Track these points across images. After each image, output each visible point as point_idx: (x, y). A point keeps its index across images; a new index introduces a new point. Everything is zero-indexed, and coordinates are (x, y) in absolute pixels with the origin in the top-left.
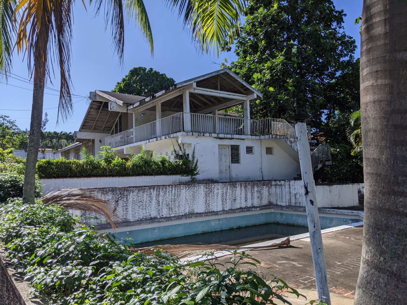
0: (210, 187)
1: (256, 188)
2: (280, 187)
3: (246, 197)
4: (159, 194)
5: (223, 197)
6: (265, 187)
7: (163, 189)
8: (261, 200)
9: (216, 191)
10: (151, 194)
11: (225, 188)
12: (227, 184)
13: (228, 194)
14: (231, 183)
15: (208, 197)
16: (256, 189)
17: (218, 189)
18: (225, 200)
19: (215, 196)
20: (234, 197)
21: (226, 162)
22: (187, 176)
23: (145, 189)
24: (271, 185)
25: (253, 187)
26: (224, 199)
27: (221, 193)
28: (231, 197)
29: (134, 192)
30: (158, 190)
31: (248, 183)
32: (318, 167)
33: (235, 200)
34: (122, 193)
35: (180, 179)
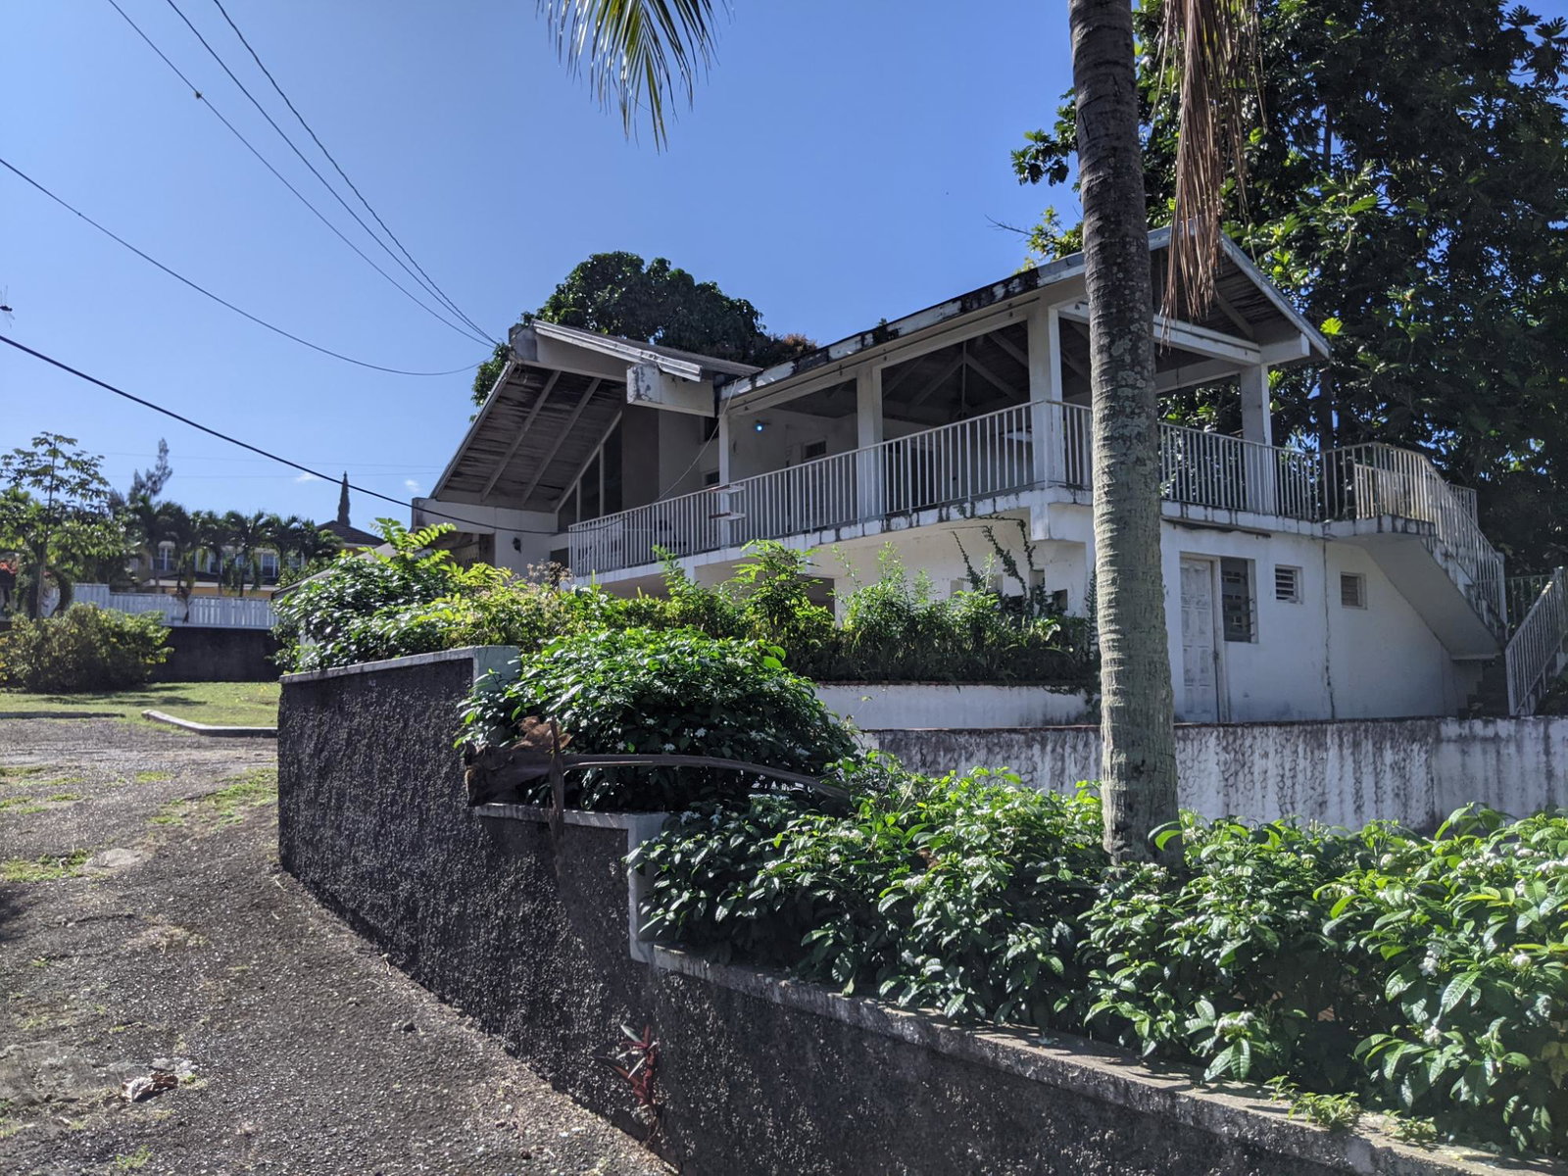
0: (1238, 742)
1: (1390, 752)
2: (1491, 748)
3: (1357, 792)
4: (1063, 770)
5: (1282, 789)
6: (1416, 747)
7: (1074, 748)
8: (1405, 805)
9: (1259, 764)
10: (1035, 769)
11: (1287, 752)
12: (1296, 729)
13: (1300, 777)
14: (1309, 728)
15: (1232, 791)
16: (1389, 756)
17: (1266, 755)
18: (1289, 807)
19: (1258, 785)
20: (1319, 790)
21: (1202, 632)
22: (1071, 692)
23: (1010, 746)
24: (1439, 740)
25: (1381, 749)
26: (1288, 800)
27: (1275, 772)
28: (1311, 792)
29: (972, 755)
30: (1059, 750)
31: (1363, 728)
32: (1555, 665)
33: (1322, 804)
34: (929, 758)
35: (1046, 705)
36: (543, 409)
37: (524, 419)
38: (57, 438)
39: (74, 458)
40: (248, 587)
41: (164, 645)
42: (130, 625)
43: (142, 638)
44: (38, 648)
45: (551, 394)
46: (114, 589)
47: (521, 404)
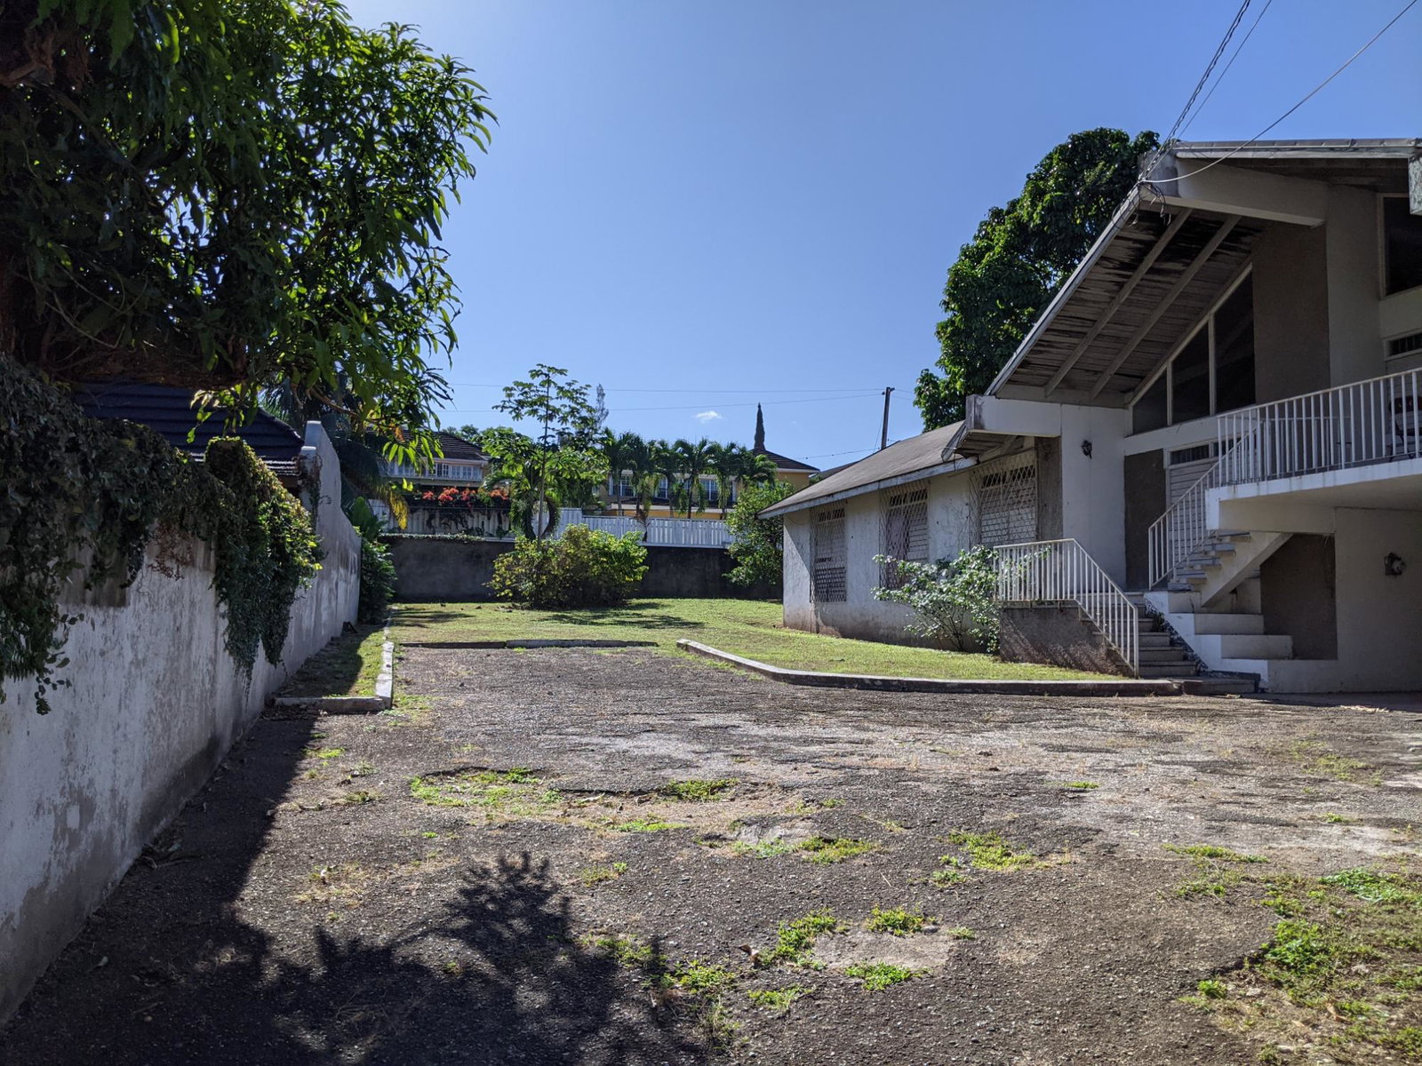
36: (1152, 271)
37: (1121, 285)
38: (550, 369)
39: (567, 388)
40: (694, 510)
41: (642, 564)
42: (615, 545)
43: (625, 558)
44: (540, 567)
45: (1165, 250)
46: (584, 512)
47: (1123, 266)
